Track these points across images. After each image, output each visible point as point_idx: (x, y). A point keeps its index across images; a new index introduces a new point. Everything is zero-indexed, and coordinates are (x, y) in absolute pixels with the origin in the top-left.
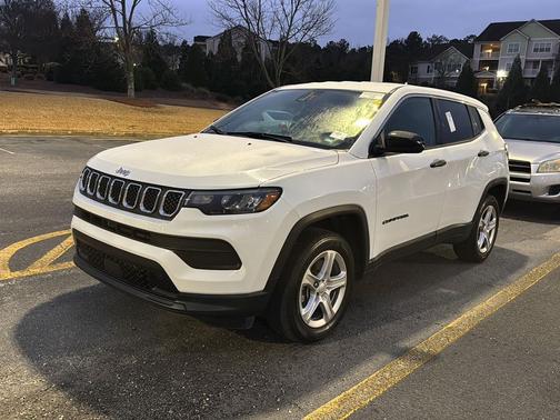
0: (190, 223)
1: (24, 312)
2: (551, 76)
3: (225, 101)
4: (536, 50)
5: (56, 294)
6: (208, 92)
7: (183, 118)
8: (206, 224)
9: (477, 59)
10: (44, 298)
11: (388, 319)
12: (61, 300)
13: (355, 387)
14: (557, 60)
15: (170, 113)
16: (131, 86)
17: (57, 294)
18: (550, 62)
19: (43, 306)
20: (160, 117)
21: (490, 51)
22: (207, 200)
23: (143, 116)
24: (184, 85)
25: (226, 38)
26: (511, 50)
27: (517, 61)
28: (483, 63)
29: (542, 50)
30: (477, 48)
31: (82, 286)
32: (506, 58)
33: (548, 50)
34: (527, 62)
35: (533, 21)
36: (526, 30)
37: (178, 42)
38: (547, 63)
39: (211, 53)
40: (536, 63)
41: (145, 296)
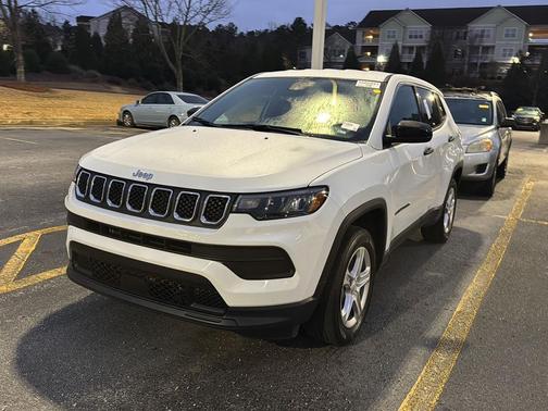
0: (240, 231)
1: (15, 342)
2: (425, 61)
3: (118, 84)
4: (411, 37)
5: (42, 315)
6: (99, 74)
7: (83, 104)
8: (257, 231)
9: (359, 44)
10: (29, 322)
11: (400, 309)
12: (51, 322)
13: (414, 387)
14: (429, 46)
15: (66, 98)
16: (21, 69)
17: (42, 317)
18: (423, 47)
19: (33, 332)
20: (57, 102)
21: (371, 37)
22: (252, 204)
23: (39, 102)
24: (73, 67)
25: (115, 18)
26: (389, 37)
27: (395, 47)
28: (365, 49)
29: (416, 37)
30: (359, 34)
31: (67, 303)
32: (386, 44)
33: (421, 37)
34: (404, 47)
35: (407, 10)
36: (402, 17)
37: (60, 22)
38: (420, 49)
39: (96, 34)
40: (411, 48)
41: (182, 314)
